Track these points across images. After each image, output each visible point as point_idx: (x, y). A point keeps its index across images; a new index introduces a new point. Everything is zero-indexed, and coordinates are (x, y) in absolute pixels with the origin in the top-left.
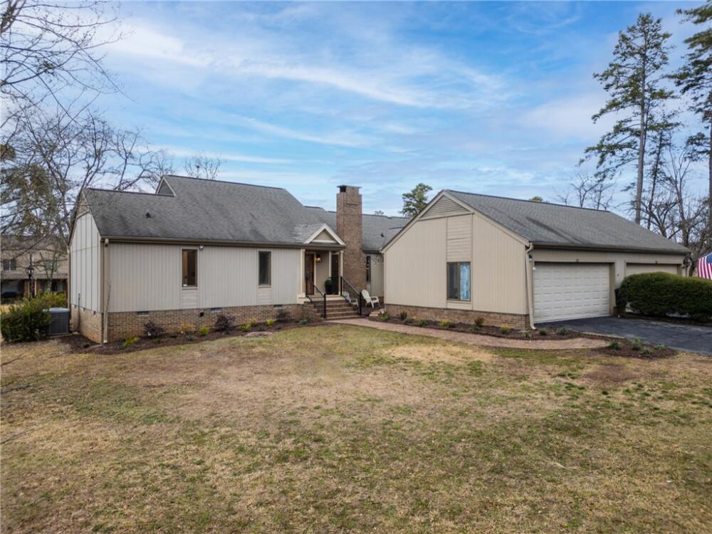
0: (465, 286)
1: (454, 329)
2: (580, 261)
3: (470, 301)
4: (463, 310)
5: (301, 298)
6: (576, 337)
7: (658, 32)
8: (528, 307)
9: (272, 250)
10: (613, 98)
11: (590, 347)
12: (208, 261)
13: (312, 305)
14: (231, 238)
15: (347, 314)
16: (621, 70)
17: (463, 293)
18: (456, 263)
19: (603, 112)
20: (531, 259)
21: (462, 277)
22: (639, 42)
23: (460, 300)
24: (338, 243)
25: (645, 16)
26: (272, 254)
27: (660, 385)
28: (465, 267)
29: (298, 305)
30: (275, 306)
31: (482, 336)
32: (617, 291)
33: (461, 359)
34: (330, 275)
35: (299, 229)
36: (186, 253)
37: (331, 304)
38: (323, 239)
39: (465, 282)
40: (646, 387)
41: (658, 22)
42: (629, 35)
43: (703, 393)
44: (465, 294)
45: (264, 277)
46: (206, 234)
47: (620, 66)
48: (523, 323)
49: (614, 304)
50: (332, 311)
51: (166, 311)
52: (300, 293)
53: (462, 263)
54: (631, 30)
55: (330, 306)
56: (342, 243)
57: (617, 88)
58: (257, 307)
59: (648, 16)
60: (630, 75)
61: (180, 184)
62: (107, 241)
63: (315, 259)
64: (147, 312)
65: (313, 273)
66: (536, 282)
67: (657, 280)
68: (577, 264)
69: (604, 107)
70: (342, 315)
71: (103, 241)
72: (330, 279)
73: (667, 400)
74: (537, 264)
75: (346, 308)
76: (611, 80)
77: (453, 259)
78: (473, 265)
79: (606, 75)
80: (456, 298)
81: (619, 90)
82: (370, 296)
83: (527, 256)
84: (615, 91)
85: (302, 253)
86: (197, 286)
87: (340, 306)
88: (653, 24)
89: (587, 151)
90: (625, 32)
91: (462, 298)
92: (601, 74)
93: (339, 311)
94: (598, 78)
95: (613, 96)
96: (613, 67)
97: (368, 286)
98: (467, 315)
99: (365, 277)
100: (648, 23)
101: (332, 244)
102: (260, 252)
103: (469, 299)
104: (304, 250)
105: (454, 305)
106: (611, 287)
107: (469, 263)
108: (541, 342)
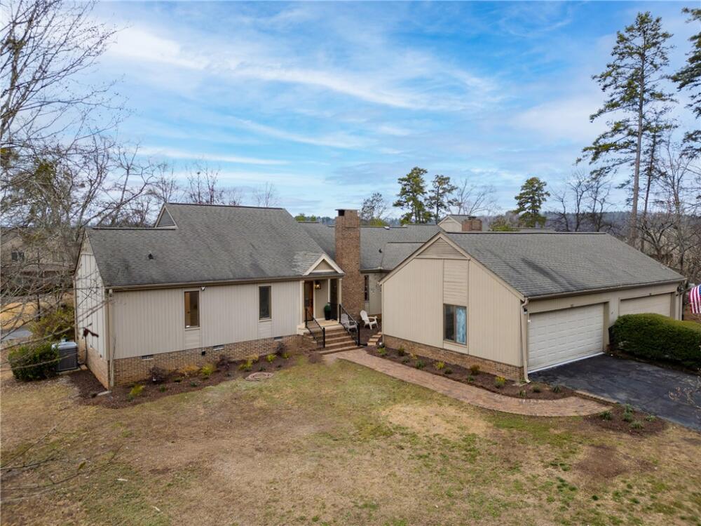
0: (461, 329)
1: (450, 376)
2: (575, 306)
3: (466, 345)
4: (460, 353)
5: (301, 328)
6: (569, 396)
7: (658, 31)
8: (522, 360)
9: (272, 285)
10: (610, 99)
11: (583, 414)
12: (209, 301)
13: (311, 337)
14: (231, 276)
15: (346, 345)
16: (620, 70)
17: (459, 336)
18: (453, 306)
19: (601, 112)
20: (526, 313)
21: (458, 320)
22: (639, 41)
23: (456, 342)
24: (336, 272)
25: (644, 15)
26: (272, 288)
27: (649, 485)
28: (461, 311)
29: (298, 335)
30: (275, 338)
31: (477, 389)
32: (610, 330)
33: (456, 430)
34: (329, 301)
35: (298, 257)
36: (188, 295)
37: (330, 334)
38: (322, 269)
39: (462, 325)
40: (635, 487)
41: (658, 21)
42: (627, 35)
43: (692, 501)
44: (462, 337)
45: (265, 311)
46: (207, 275)
47: (619, 67)
48: (518, 374)
49: (607, 342)
50: (332, 342)
51: (169, 353)
52: (299, 324)
53: (458, 307)
54: (629, 30)
55: (329, 337)
56: (340, 271)
57: (616, 88)
58: (258, 340)
59: (647, 15)
60: (628, 75)
61: (181, 213)
62: (111, 291)
63: (315, 286)
64: (151, 356)
65: (312, 300)
66: (531, 332)
67: (650, 324)
68: (572, 308)
69: (602, 108)
70: (341, 346)
71: (107, 291)
72: (329, 305)
73: (655, 512)
74: (531, 315)
75: (345, 337)
76: (609, 80)
77: (451, 301)
78: (469, 310)
79: (604, 76)
80: (453, 339)
81: (618, 90)
82: (369, 316)
83: (522, 310)
84: (613, 91)
85: (301, 285)
86: (199, 326)
87: (339, 336)
88: (652, 23)
89: (585, 150)
90: (623, 32)
91: (458, 341)
92: (599, 75)
93: (338, 341)
94: (597, 79)
95: (611, 96)
96: (611, 68)
97: (367, 305)
98: (463, 358)
99: (363, 296)
100: (647, 23)
101: (331, 273)
102: (260, 288)
103: (465, 342)
104: (303, 282)
105: (449, 346)
106: (604, 325)
107: (465, 308)
108: (535, 404)
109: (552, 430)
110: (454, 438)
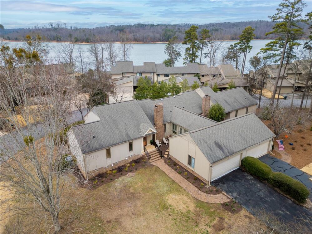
1: (188, 180)
3: (194, 169)
6: (220, 193)
8: (209, 179)
11: (221, 202)
12: (113, 150)
13: (146, 156)
15: (157, 158)
21: (192, 161)
26: (133, 142)
31: (195, 187)
32: (242, 161)
35: (141, 127)
36: (107, 150)
37: (152, 153)
38: (150, 132)
44: (193, 166)
45: (131, 149)
46: (112, 142)
49: (241, 164)
50: (153, 157)
52: (142, 151)
53: (192, 157)
64: (98, 169)
72: (152, 140)
77: (190, 155)
83: (210, 167)
86: (111, 158)
87: (155, 154)
98: (193, 172)
99: (164, 132)
101: (153, 132)
102: (129, 143)
104: (143, 137)
105: (189, 166)
106: (240, 159)
107: (194, 159)
108: (210, 196)
109: (211, 209)
110: (184, 211)
